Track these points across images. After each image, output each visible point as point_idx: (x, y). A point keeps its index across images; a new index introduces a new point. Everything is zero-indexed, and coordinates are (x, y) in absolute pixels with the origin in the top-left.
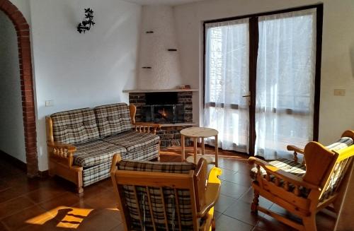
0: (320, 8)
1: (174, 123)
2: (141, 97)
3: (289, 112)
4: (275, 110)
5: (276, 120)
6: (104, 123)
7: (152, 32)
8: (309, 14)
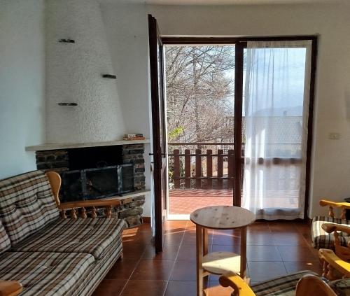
0: (314, 40)
1: (120, 195)
2: (59, 158)
3: (277, 161)
4: (261, 161)
5: (262, 172)
6: (14, 215)
7: (72, 41)
8: (303, 46)
